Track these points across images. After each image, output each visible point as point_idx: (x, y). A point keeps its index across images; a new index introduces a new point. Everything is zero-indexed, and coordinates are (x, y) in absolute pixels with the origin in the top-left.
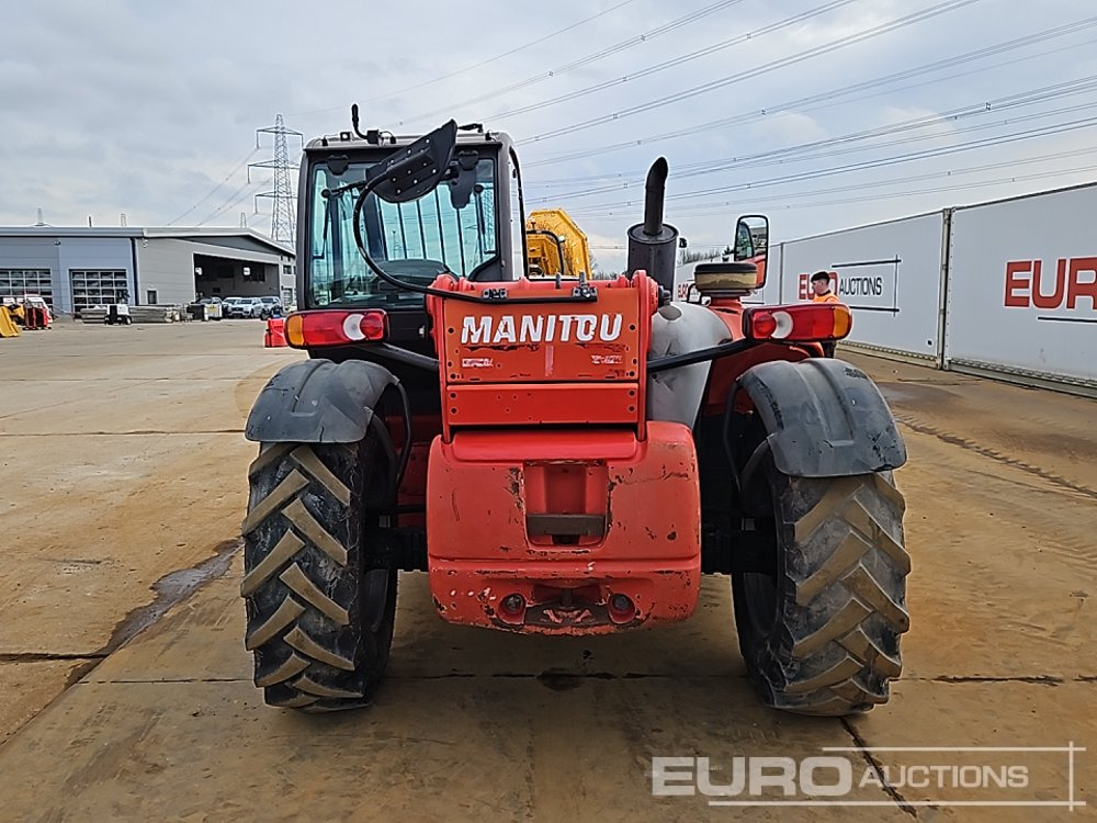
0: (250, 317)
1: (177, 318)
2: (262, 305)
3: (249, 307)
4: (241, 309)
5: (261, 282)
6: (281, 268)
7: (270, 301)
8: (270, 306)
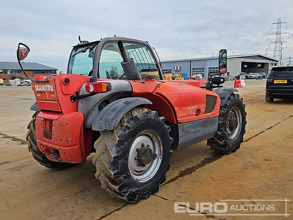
0: (254, 79)
1: (232, 79)
2: (259, 75)
3: (254, 76)
4: (252, 76)
5: (263, 69)
6: (270, 64)
7: (261, 74)
8: (261, 75)
